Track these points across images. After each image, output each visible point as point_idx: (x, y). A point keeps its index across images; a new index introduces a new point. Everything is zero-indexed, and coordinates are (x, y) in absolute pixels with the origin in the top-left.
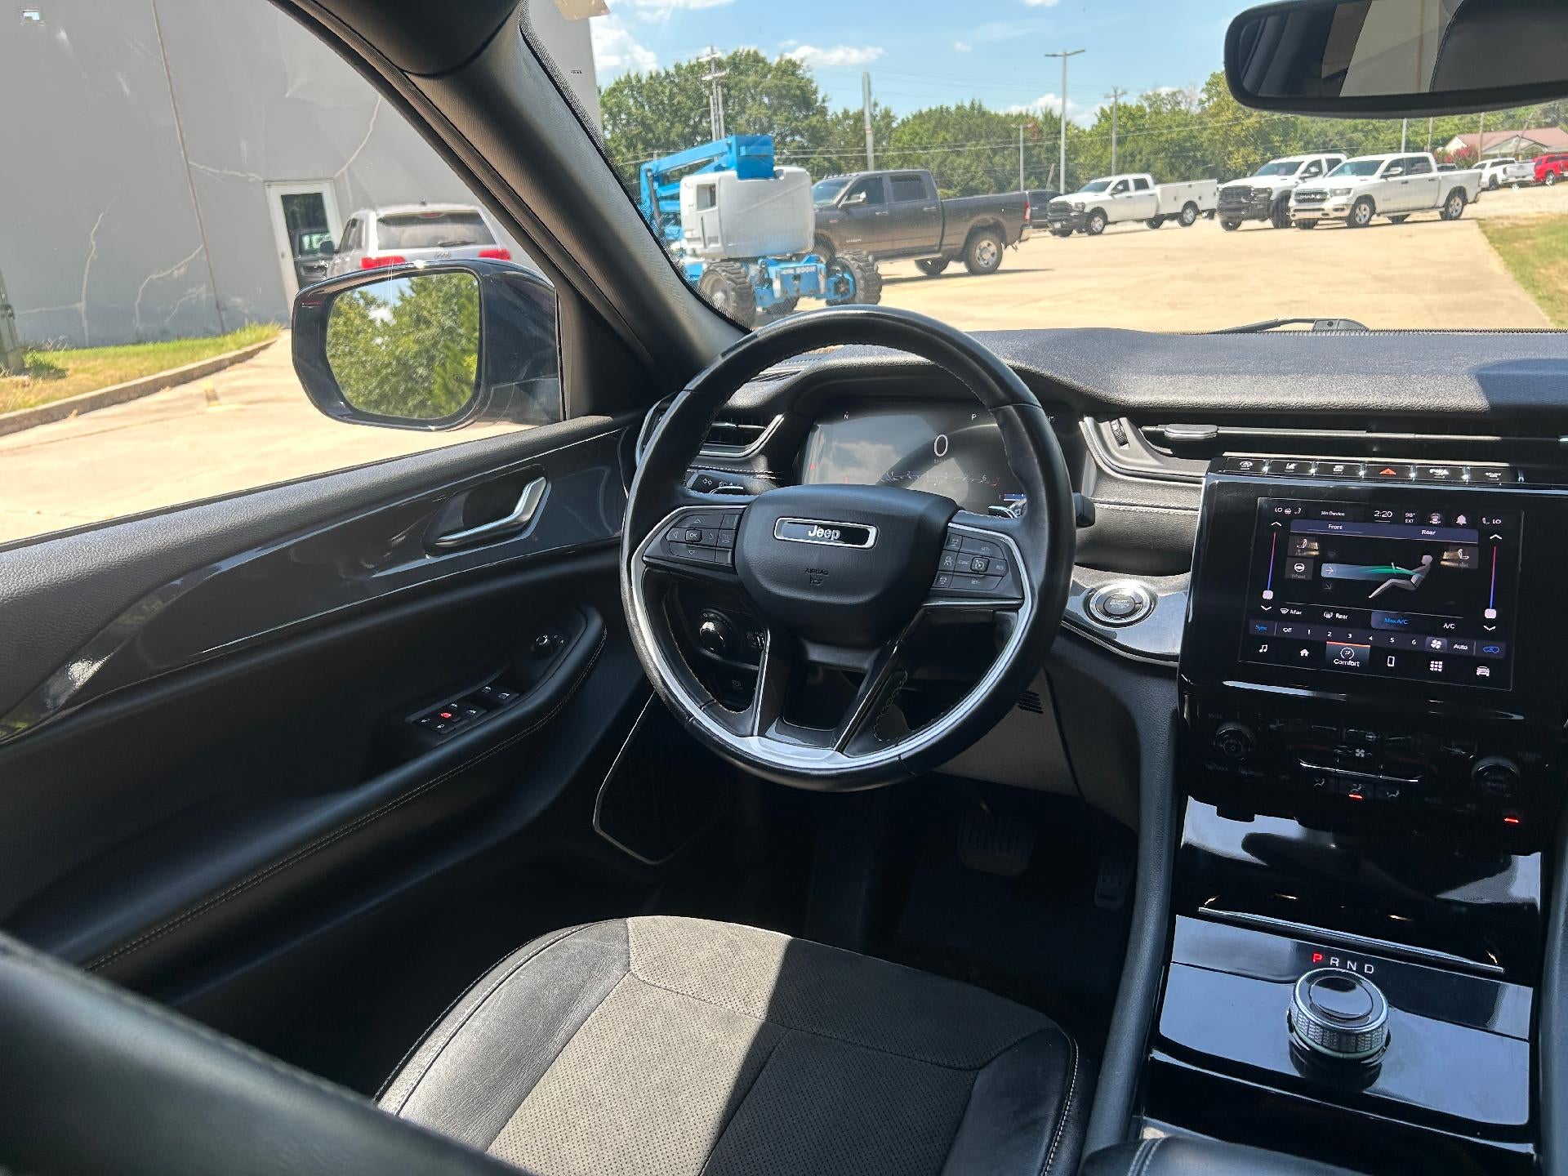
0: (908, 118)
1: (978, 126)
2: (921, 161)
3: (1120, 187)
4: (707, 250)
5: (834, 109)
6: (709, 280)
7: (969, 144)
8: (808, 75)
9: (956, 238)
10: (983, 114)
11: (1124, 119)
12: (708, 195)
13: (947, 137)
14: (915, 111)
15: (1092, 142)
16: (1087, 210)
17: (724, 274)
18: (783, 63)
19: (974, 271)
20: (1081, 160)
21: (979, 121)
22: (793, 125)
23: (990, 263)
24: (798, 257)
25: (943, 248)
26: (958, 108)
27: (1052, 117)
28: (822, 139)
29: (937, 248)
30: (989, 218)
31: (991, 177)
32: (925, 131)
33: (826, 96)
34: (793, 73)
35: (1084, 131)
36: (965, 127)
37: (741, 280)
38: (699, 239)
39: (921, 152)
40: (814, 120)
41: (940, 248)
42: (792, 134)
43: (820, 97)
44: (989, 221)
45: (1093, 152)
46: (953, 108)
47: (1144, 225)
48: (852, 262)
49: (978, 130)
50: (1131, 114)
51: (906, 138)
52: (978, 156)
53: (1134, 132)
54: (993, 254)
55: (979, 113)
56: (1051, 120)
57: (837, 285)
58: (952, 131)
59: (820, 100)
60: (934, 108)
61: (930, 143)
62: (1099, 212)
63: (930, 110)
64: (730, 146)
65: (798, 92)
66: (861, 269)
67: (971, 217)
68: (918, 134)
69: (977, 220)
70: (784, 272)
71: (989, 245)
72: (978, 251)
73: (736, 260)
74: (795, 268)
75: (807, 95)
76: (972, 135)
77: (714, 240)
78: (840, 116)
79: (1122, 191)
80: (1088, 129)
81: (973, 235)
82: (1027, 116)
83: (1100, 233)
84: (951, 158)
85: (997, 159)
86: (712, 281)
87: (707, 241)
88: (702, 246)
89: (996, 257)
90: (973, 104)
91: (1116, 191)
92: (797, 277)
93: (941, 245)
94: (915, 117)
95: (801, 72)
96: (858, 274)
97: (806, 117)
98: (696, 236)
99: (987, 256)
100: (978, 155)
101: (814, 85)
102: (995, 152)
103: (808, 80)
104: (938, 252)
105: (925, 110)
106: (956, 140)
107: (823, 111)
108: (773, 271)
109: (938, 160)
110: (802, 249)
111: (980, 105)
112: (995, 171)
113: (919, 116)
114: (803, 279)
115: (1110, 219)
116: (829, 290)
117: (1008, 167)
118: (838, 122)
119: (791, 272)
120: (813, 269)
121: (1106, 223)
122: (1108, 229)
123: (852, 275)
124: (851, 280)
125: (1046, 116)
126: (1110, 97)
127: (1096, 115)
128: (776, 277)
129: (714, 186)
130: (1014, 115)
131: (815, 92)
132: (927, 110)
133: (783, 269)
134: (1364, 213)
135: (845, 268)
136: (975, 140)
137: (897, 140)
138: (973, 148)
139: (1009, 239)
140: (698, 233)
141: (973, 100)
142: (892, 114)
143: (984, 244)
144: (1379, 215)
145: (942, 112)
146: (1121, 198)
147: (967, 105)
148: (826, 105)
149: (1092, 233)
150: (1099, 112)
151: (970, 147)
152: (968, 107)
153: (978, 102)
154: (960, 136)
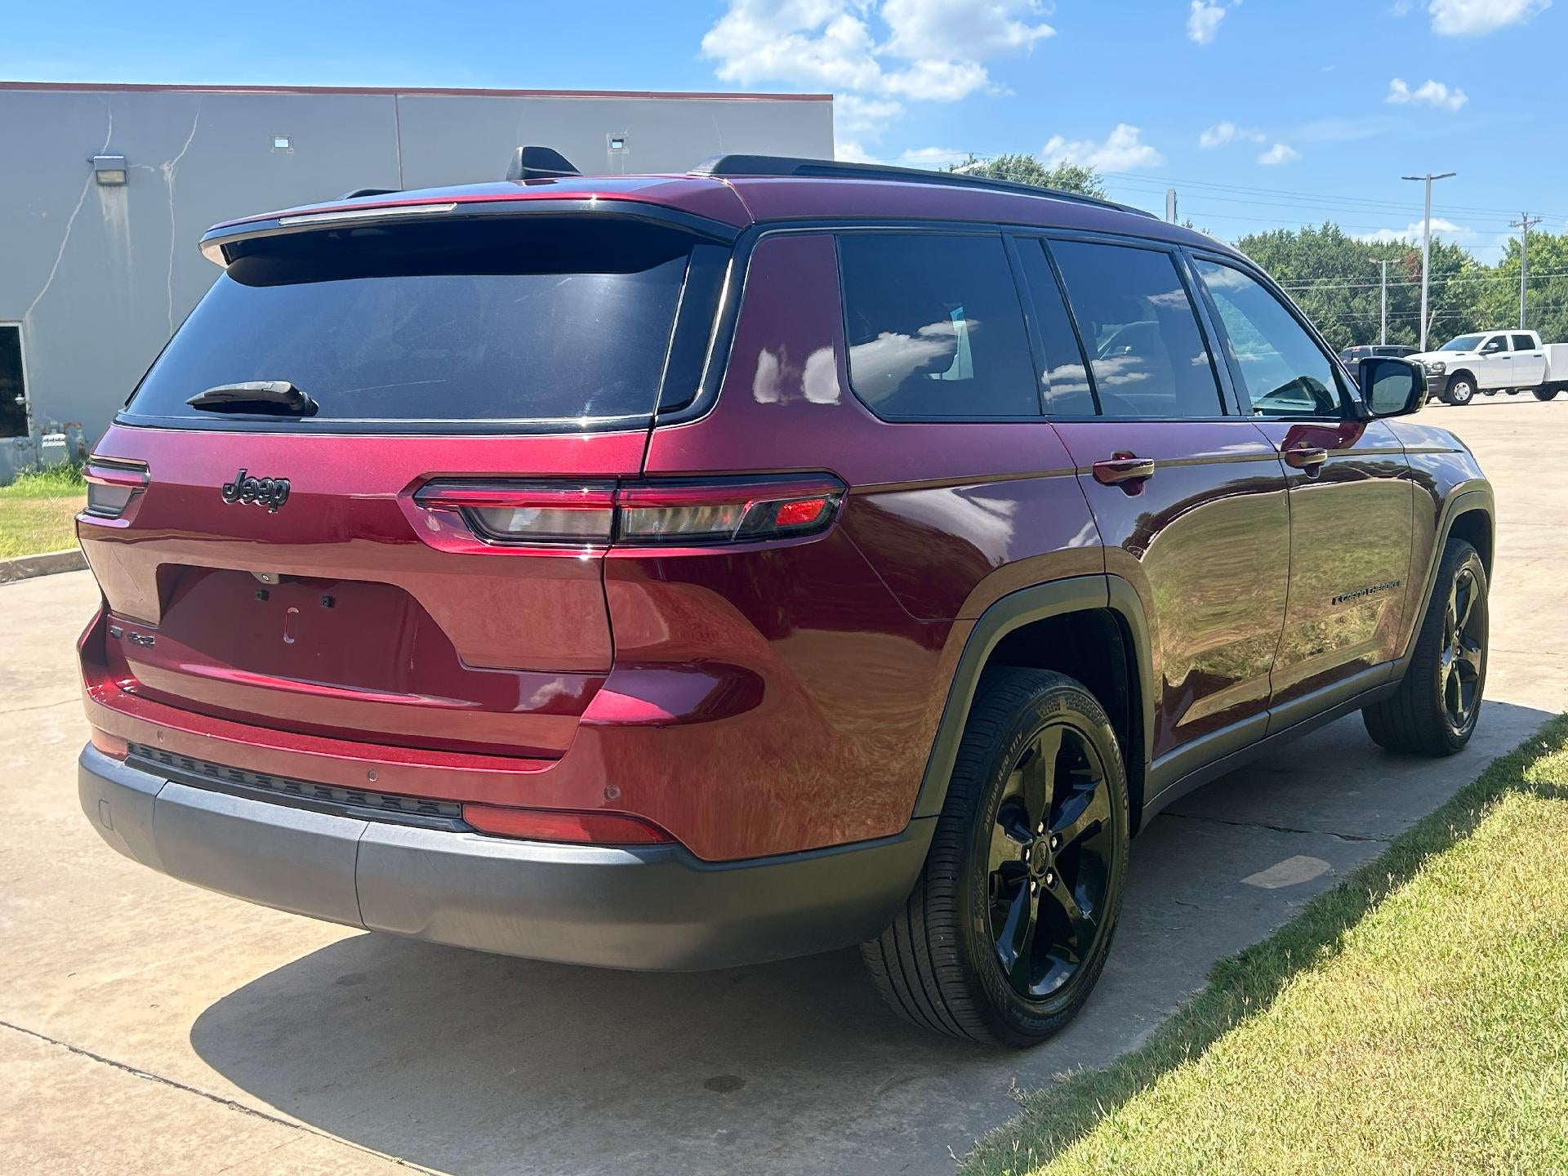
1: (1332, 257)
3: (1494, 345)
7: (1318, 281)
10: (1340, 242)
11: (1544, 254)
13: (1286, 271)
14: (1244, 236)
15: (1499, 283)
16: (1448, 372)
18: (1064, 172)
20: (1481, 307)
21: (1334, 251)
26: (1304, 234)
27: (1439, 248)
31: (1348, 326)
35: (1487, 269)
36: (1312, 261)
45: (1500, 297)
46: (1297, 234)
47: (1530, 395)
49: (1331, 263)
50: (1554, 247)
52: (1330, 298)
53: (1560, 272)
55: (1333, 241)
56: (1438, 252)
58: (1294, 263)
60: (1270, 233)
62: (1464, 375)
63: (1265, 235)
76: (1323, 269)
79: (1496, 350)
80: (1493, 265)
82: (1404, 246)
83: (1465, 403)
85: (1357, 303)
90: (1326, 229)
91: (1487, 350)
95: (1088, 183)
100: (1330, 296)
102: (1354, 293)
105: (1257, 235)
106: (1299, 277)
111: (1337, 230)
112: (1354, 318)
115: (1479, 386)
117: (1373, 314)
121: (1475, 390)
122: (1476, 398)
126: (1518, 226)
127: (1504, 248)
130: (1385, 244)
136: (1327, 276)
138: (1322, 287)
141: (1328, 224)
146: (1497, 359)
147: (1318, 229)
149: (1455, 403)
150: (1507, 245)
151: (1319, 285)
152: (1318, 232)
153: (1334, 227)
154: (1306, 271)
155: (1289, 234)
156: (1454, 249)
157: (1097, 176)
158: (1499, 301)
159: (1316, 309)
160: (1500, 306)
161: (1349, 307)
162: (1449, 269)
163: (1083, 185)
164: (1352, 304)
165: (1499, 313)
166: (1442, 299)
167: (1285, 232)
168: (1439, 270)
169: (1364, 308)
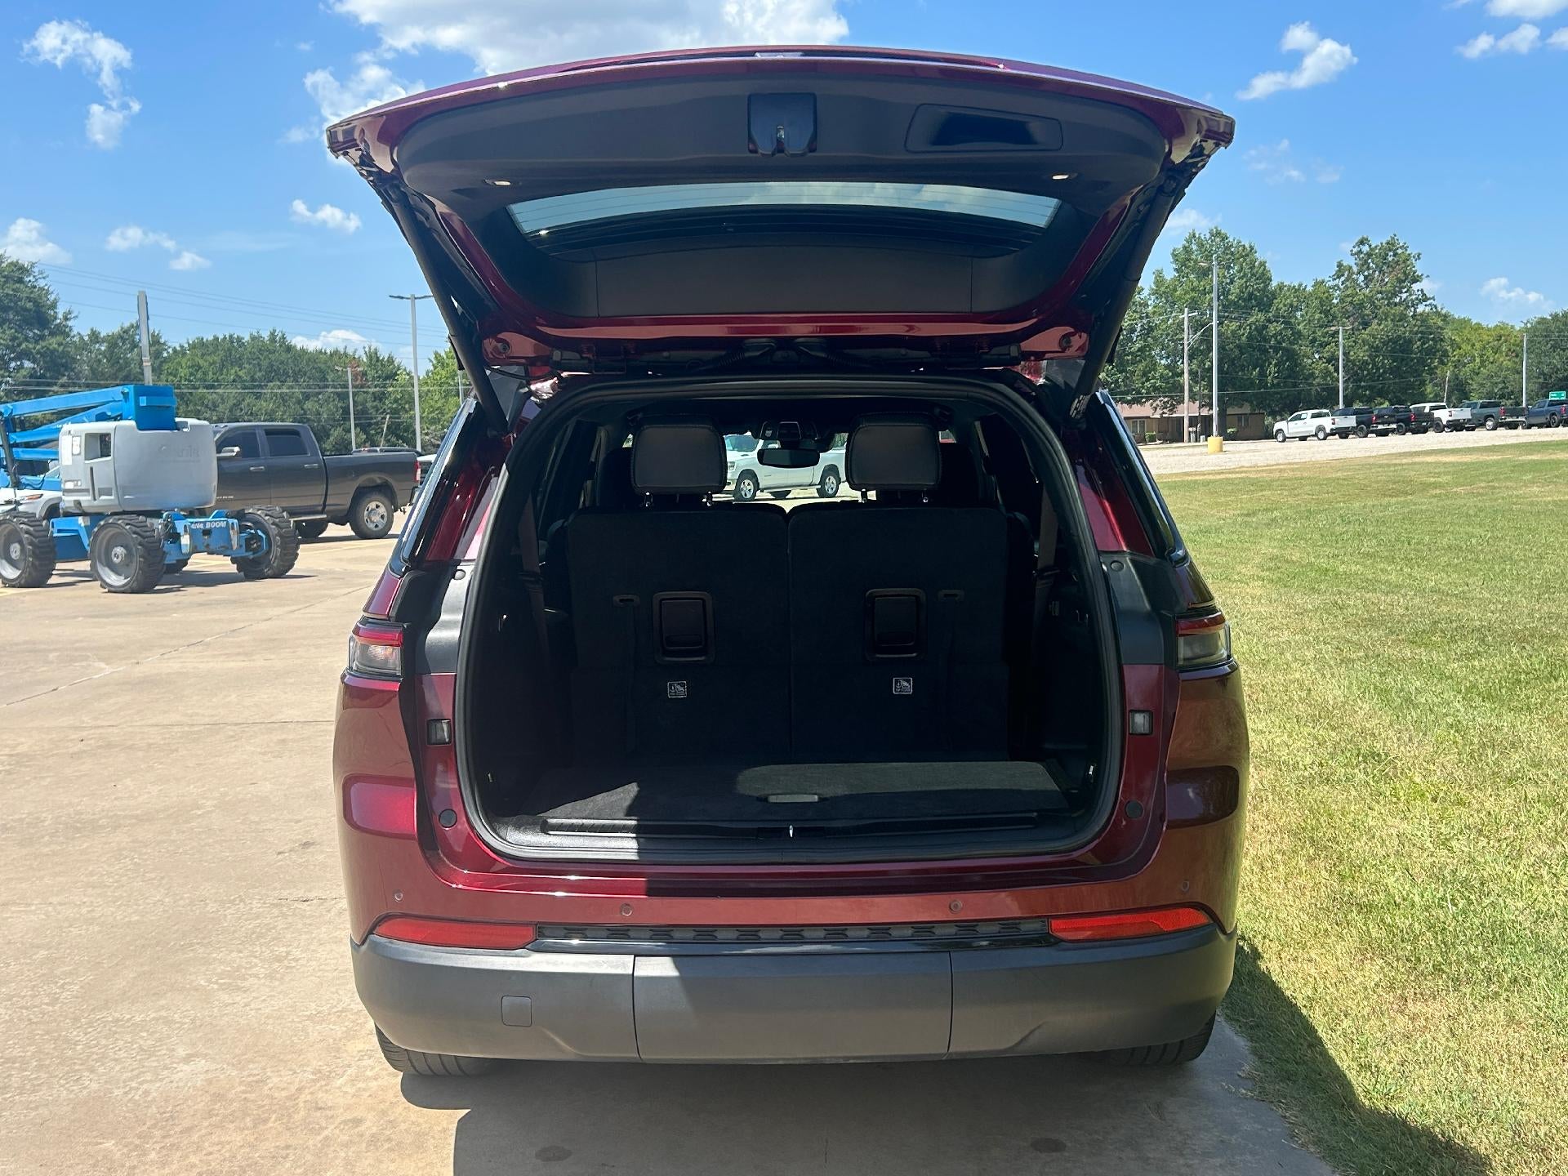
0: (182, 347)
1: (282, 363)
2: (206, 402)
4: (96, 503)
5: (80, 328)
6: (106, 534)
7: (272, 384)
8: (41, 283)
9: (341, 499)
10: (289, 349)
12: (101, 445)
13: (241, 373)
14: (193, 339)
15: (429, 391)
17: (128, 527)
19: (362, 534)
21: (284, 356)
22: (24, 346)
23: (380, 527)
24: (202, 513)
25: (327, 508)
26: (253, 338)
27: (378, 358)
28: (66, 366)
29: (320, 508)
30: (377, 478)
32: (211, 364)
33: (70, 313)
34: (20, 281)
35: (418, 378)
36: (265, 364)
37: (148, 534)
38: (87, 490)
39: (205, 391)
40: (53, 342)
41: (324, 508)
42: (19, 357)
43: (61, 311)
44: (375, 481)
45: (433, 403)
46: (247, 338)
48: (267, 518)
49: (282, 368)
51: (183, 372)
54: (382, 517)
55: (280, 346)
56: (377, 361)
57: (248, 542)
59: (60, 316)
60: (220, 337)
61: (217, 380)
63: (216, 339)
64: (126, 395)
65: (29, 305)
66: (277, 525)
67: (357, 476)
68: (200, 368)
69: (362, 480)
70: (193, 527)
71: (377, 507)
72: (366, 512)
73: (139, 513)
74: (205, 523)
75: (43, 310)
76: (275, 373)
77: (103, 492)
78: (86, 338)
80: (422, 375)
81: (360, 495)
82: (346, 354)
84: (247, 400)
85: (308, 405)
86: (111, 533)
87: (96, 492)
88: (90, 498)
89: (386, 519)
90: (272, 334)
92: (207, 532)
93: (324, 505)
94: (193, 347)
95: (31, 278)
96: (273, 530)
97: (42, 338)
98: (83, 487)
99: (376, 518)
101: (52, 298)
102: (307, 397)
103: (42, 289)
104: (322, 512)
105: (207, 338)
106: (253, 379)
107: (62, 331)
108: (180, 526)
109: (232, 402)
110: (206, 504)
111: (283, 338)
113: (200, 345)
114: (213, 535)
116: (241, 546)
118: (83, 346)
119: (201, 526)
120: (223, 524)
123: (266, 532)
124: (264, 536)
125: (370, 358)
127: (431, 361)
128: (185, 531)
129: (108, 435)
130: (327, 351)
131: (54, 306)
132: (211, 338)
133: (192, 523)
134: (749, 488)
135: (258, 524)
136: (279, 381)
137: (171, 374)
138: (277, 391)
139: (400, 502)
140: (85, 484)
142: (162, 341)
143: (372, 505)
144: (762, 491)
145: (233, 342)
147: (266, 335)
148: (70, 323)
150: (432, 357)
151: (272, 389)
152: (267, 338)
153: (280, 335)
154: (259, 374)
155: (239, 339)
156: (391, 360)
157: (41, 273)
158: (432, 407)
159: (272, 410)
160: (433, 412)
161: (303, 409)
162: (387, 378)
163: (27, 279)
164: (305, 407)
165: (433, 418)
166: (384, 404)
167: (235, 336)
168: (379, 377)
169: (317, 410)
